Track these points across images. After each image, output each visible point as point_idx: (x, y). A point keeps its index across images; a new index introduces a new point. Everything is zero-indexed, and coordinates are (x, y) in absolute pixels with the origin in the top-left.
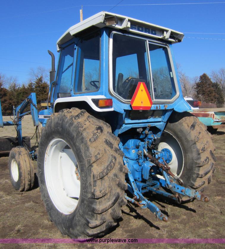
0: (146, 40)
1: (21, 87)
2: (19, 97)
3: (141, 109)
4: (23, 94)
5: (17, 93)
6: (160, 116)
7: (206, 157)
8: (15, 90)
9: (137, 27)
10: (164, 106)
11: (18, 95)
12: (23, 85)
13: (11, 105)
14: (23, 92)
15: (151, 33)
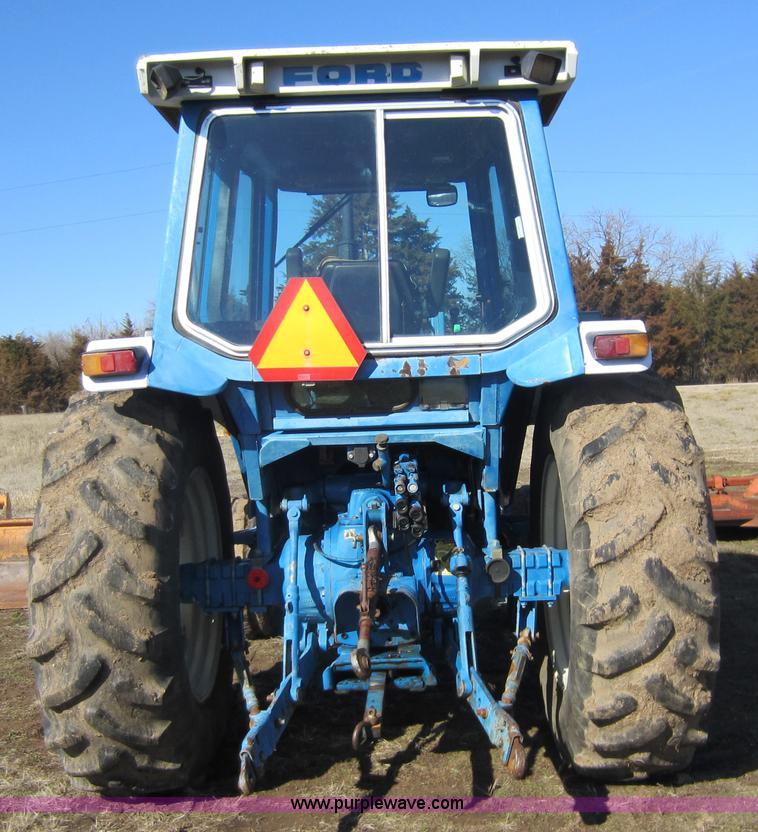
0: (374, 111)
1: (726, 273)
2: (715, 315)
3: (307, 377)
4: (730, 302)
5: (711, 296)
6: (457, 403)
7: (618, 590)
8: (699, 286)
9: (314, 75)
10: (449, 363)
11: (711, 304)
12: (735, 265)
13: (674, 347)
14: (732, 295)
15: (389, 79)
